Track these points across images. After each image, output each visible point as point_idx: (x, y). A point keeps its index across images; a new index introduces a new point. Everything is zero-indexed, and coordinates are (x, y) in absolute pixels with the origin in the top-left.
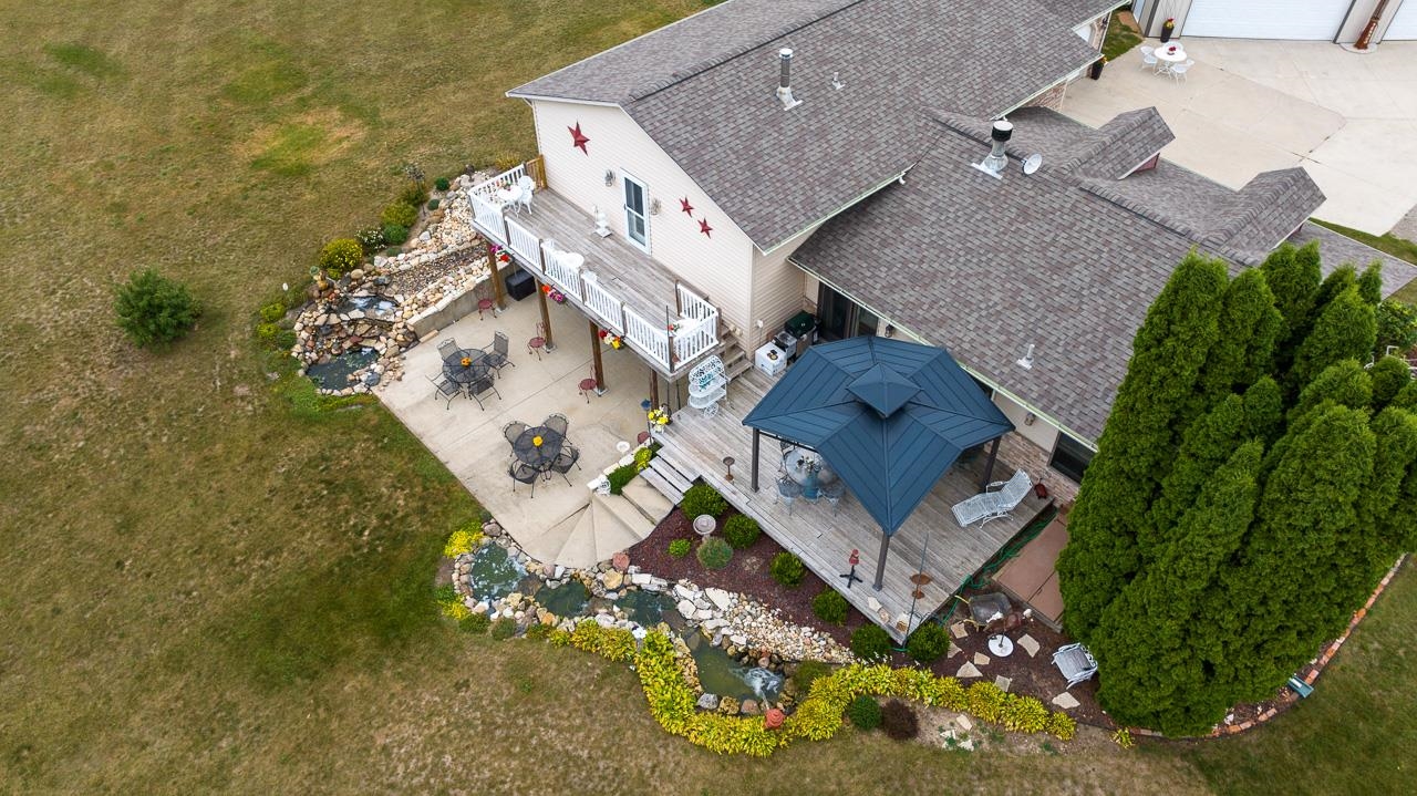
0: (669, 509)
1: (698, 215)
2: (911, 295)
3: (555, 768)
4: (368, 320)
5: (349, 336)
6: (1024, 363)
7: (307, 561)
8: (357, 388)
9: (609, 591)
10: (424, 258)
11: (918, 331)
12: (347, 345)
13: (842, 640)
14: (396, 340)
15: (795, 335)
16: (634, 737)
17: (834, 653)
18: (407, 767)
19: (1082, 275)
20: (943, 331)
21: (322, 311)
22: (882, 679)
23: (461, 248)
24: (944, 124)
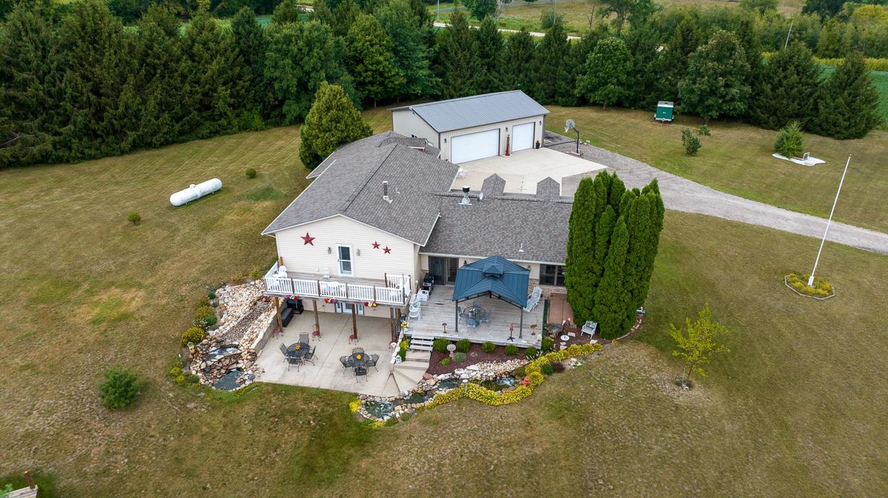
0: (429, 354)
1: (382, 247)
2: (470, 247)
3: (470, 435)
4: (225, 358)
5: (222, 368)
6: (521, 251)
7: (296, 443)
8: (247, 383)
9: (433, 386)
10: (232, 325)
11: (482, 256)
12: (223, 371)
13: (522, 359)
14: (247, 359)
15: (429, 282)
16: (487, 414)
17: (522, 363)
18: (418, 467)
19: (518, 222)
20: (489, 253)
21: (201, 362)
22: (543, 360)
23: (246, 315)
24: (439, 195)
